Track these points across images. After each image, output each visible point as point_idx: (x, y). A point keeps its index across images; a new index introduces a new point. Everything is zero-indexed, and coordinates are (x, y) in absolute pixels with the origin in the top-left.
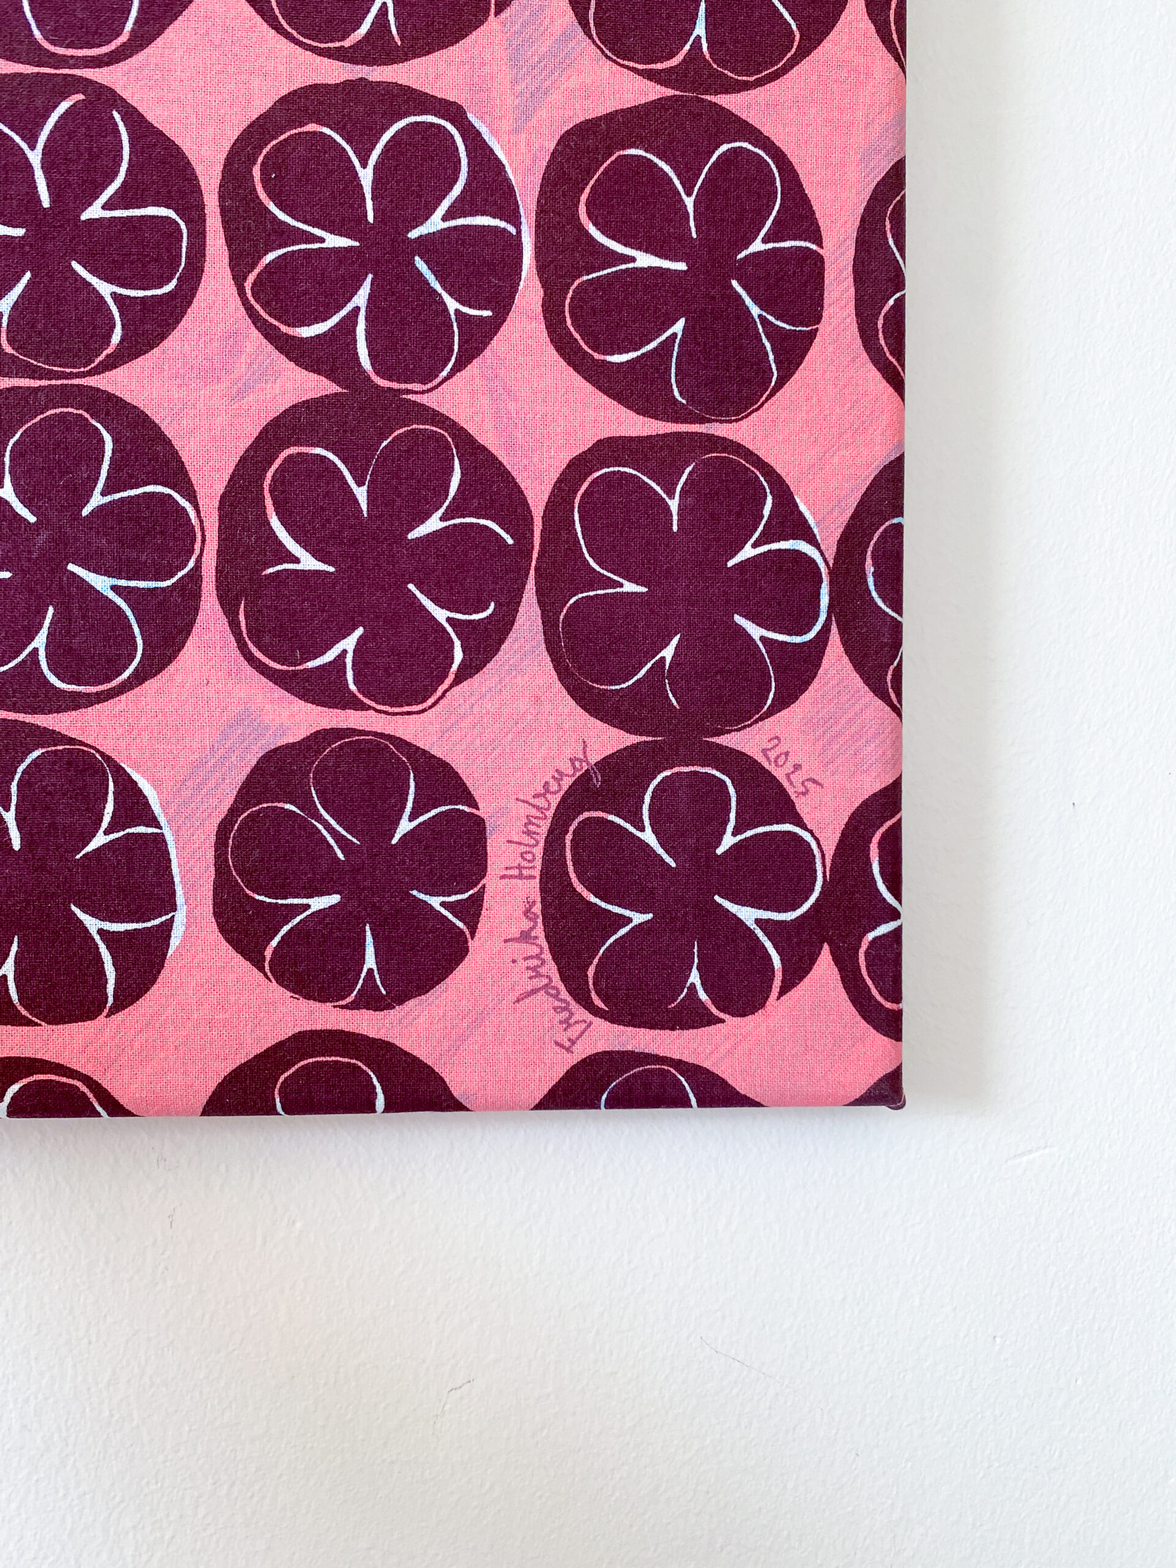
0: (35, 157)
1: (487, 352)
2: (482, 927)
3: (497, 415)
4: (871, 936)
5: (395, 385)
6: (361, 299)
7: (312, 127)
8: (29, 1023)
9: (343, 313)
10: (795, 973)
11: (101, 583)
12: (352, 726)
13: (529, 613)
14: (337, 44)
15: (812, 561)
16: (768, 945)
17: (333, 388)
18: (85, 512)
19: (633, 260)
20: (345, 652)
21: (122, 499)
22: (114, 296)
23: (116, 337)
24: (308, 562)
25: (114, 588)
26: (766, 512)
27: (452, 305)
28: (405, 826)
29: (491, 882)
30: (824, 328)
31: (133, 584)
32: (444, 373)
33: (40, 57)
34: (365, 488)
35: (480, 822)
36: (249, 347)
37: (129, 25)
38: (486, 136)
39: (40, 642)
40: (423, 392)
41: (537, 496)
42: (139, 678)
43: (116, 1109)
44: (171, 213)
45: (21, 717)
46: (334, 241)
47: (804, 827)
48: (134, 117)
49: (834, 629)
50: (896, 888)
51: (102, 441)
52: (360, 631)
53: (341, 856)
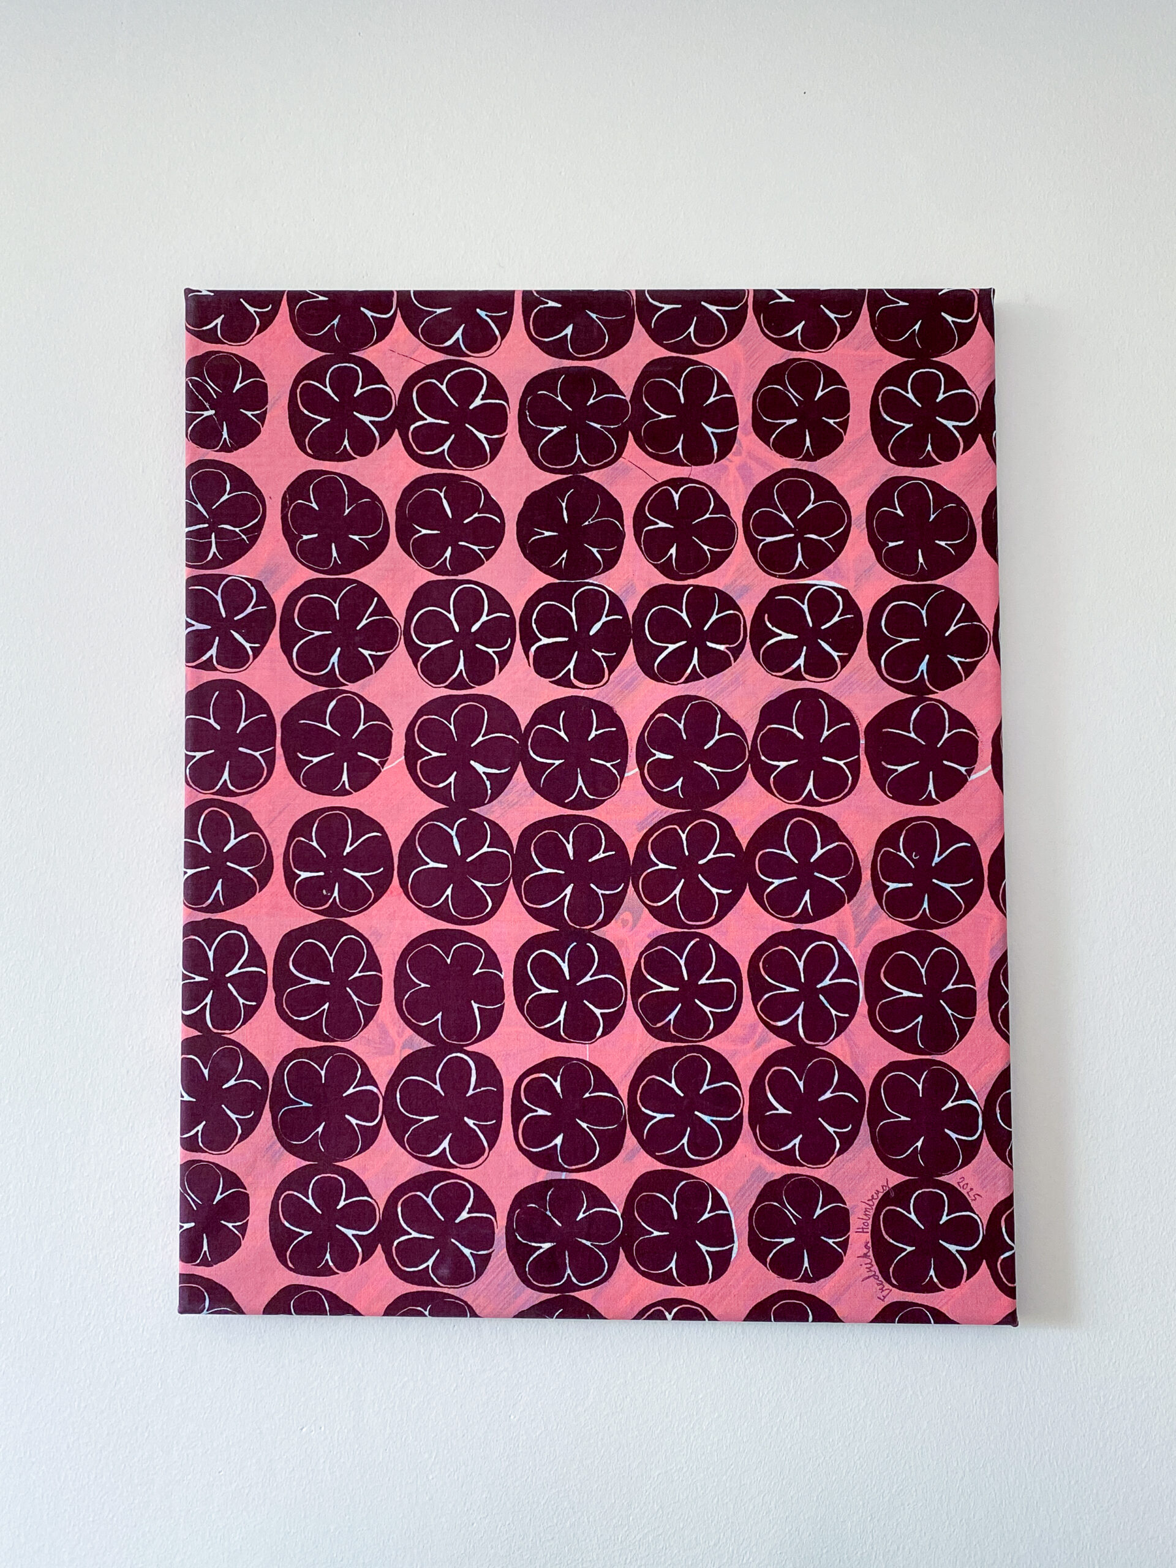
0: (682, 962)
1: (847, 1030)
2: (849, 1252)
3: (852, 1053)
4: (1002, 1257)
5: (813, 1043)
6: (800, 1011)
7: (781, 947)
8: (680, 1285)
9: (793, 1016)
10: (972, 1272)
11: (707, 1119)
12: (798, 1173)
13: (865, 1128)
14: (789, 916)
15: (975, 1108)
16: (961, 1260)
17: (790, 1045)
18: (701, 1092)
19: (902, 993)
20: (795, 1144)
21: (714, 1087)
22: (711, 1012)
23: (711, 1027)
24: (782, 1110)
25: (712, 1121)
26: (956, 1089)
27: (834, 1012)
28: (819, 1212)
29: (852, 1234)
30: (977, 1018)
31: (718, 1119)
32: (831, 1038)
33: (684, 925)
34: (802, 1082)
35: (847, 1211)
36: (760, 1030)
37: (715, 913)
38: (845, 949)
39: (685, 1141)
40: (823, 1045)
41: (867, 1084)
42: (720, 1155)
43: (711, 1318)
44: (730, 981)
45: (678, 1169)
46: (789, 989)
47: (975, 1213)
48: (716, 945)
49: (985, 1134)
50: (1012, 1238)
51: (707, 1066)
52: (801, 1136)
53: (795, 1223)
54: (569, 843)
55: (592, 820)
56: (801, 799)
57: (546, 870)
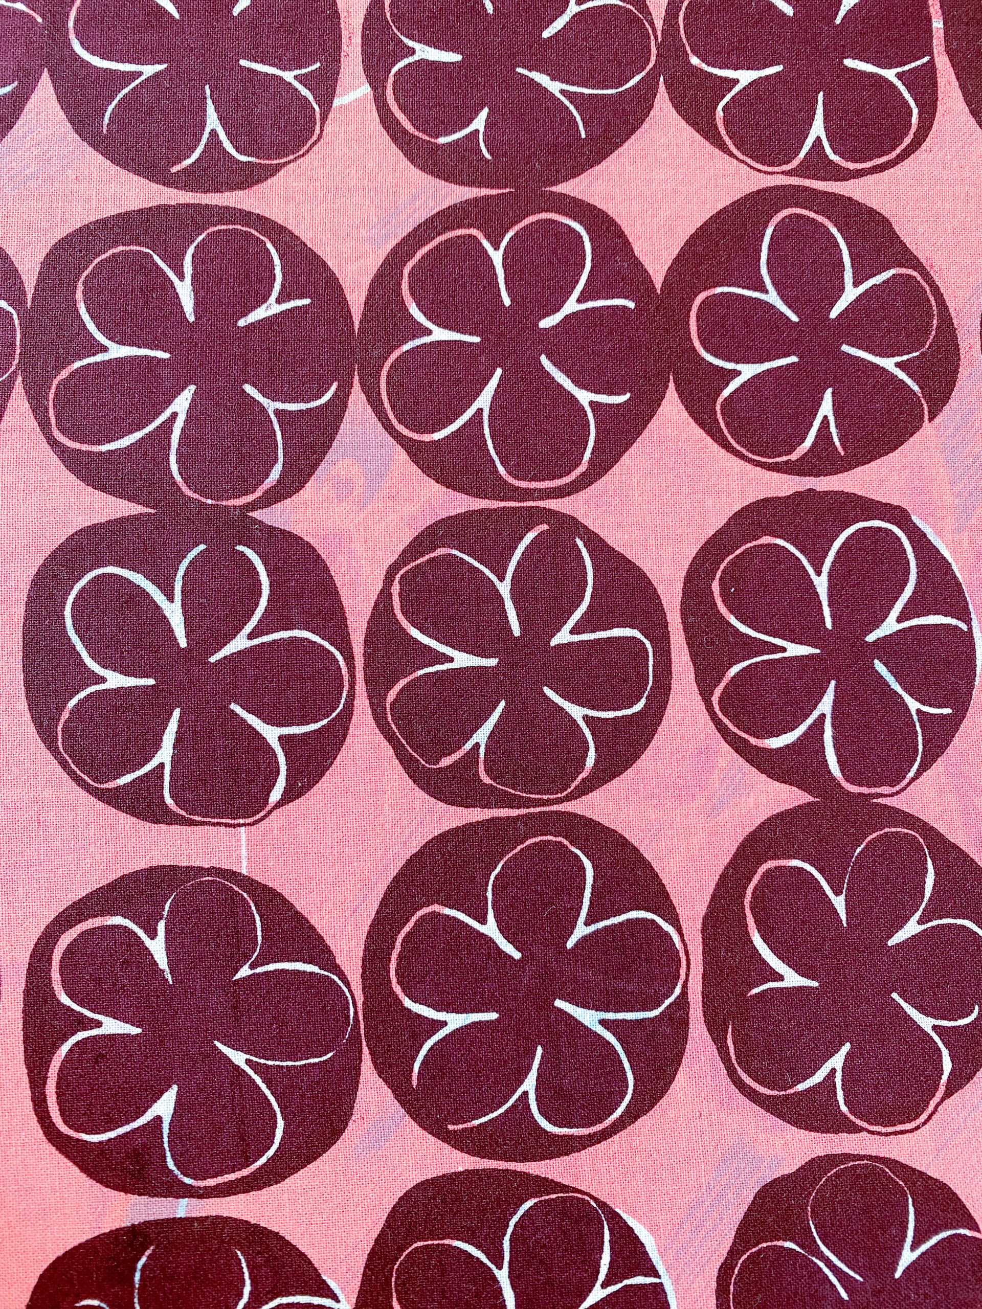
0: (504, 588)
1: (950, 750)
3: (966, 809)
5: (865, 790)
6: (826, 705)
7: (766, 540)
9: (810, 721)
11: (589, 1018)
12: (847, 1151)
14: (784, 458)
17: (806, 798)
18: (570, 944)
20: (834, 1070)
21: (606, 928)
22: (586, 718)
23: (590, 761)
24: (792, 979)
25: (603, 1022)
27: (913, 705)
28: (907, 1257)
31: (621, 1016)
32: (911, 774)
33: (504, 491)
34: (842, 897)
36: (722, 763)
37: (587, 455)
38: (931, 536)
39: (530, 1084)
40: (892, 795)
42: (632, 1115)
44: (636, 633)
45: (512, 1166)
46: (795, 650)
48: (593, 541)
51: (582, 868)
52: (847, 1047)
53: (844, 1295)
54: (181, 277)
55: (246, 217)
56: (795, 163)
57: (117, 351)
